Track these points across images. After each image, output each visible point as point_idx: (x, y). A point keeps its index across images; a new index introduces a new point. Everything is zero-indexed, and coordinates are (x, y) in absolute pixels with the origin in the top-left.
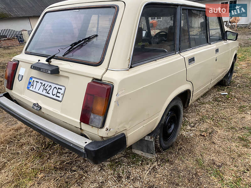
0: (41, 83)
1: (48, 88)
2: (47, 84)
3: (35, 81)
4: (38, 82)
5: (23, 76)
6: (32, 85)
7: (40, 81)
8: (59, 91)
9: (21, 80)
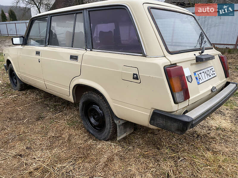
0: (203, 72)
1: (208, 73)
2: (206, 70)
3: (199, 74)
4: (201, 73)
5: (191, 75)
6: (199, 79)
7: (201, 72)
8: (213, 70)
9: (192, 81)
